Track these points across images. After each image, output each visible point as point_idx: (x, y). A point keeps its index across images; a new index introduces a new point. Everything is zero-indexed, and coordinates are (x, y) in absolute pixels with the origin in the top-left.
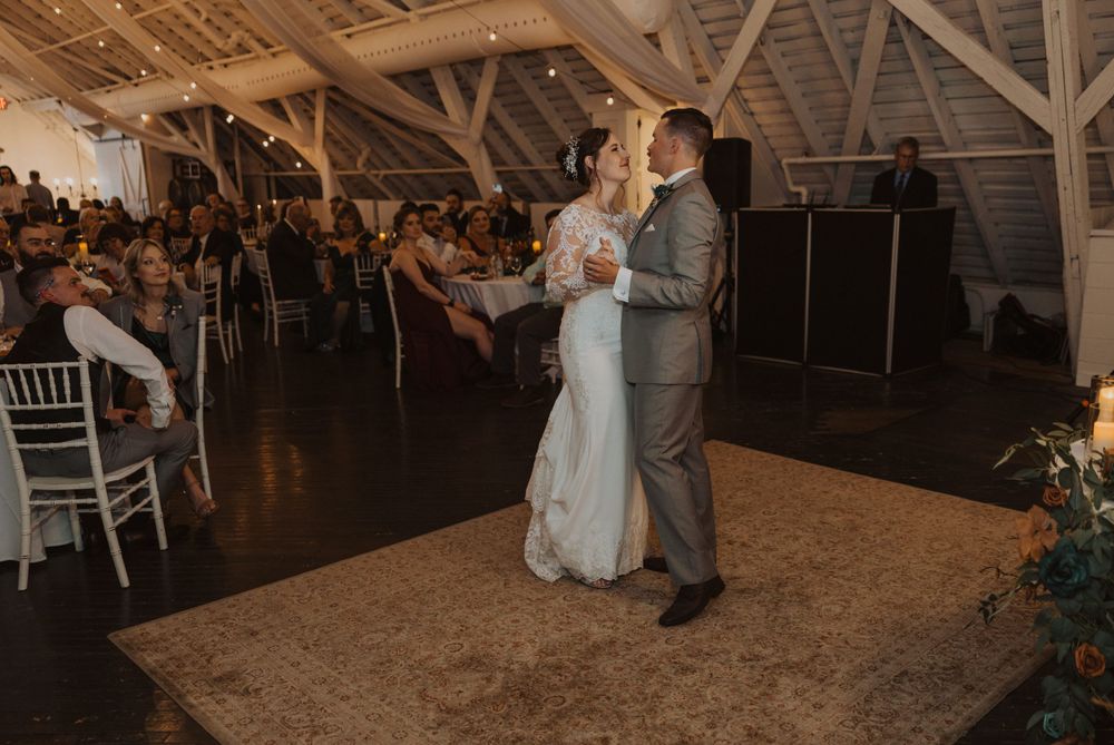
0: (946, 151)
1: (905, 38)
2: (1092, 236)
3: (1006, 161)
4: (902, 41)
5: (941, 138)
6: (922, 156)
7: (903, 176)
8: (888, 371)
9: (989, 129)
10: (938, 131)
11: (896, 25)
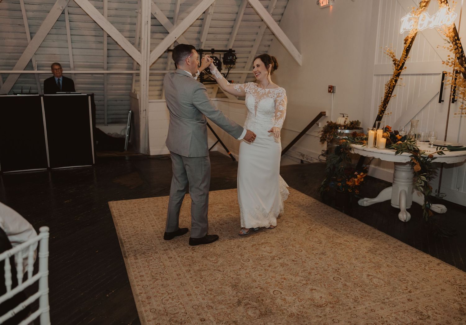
0: (70, 70)
1: (66, 20)
2: (149, 102)
3: (90, 75)
4: (65, 21)
5: (70, 65)
6: (64, 72)
7: (59, 80)
8: (94, 163)
9: (87, 62)
10: (69, 62)
11: (64, 14)
